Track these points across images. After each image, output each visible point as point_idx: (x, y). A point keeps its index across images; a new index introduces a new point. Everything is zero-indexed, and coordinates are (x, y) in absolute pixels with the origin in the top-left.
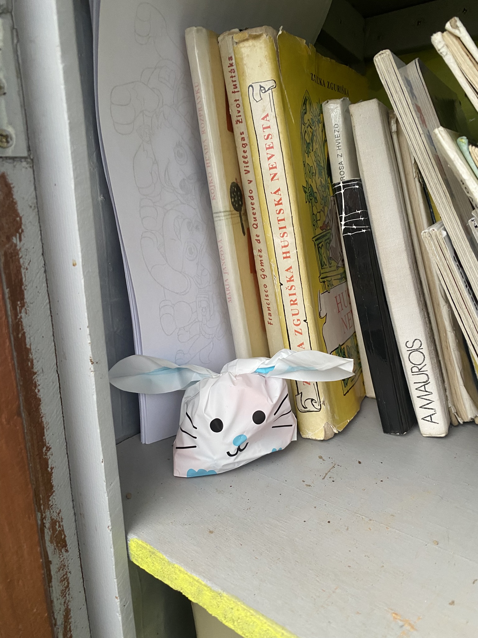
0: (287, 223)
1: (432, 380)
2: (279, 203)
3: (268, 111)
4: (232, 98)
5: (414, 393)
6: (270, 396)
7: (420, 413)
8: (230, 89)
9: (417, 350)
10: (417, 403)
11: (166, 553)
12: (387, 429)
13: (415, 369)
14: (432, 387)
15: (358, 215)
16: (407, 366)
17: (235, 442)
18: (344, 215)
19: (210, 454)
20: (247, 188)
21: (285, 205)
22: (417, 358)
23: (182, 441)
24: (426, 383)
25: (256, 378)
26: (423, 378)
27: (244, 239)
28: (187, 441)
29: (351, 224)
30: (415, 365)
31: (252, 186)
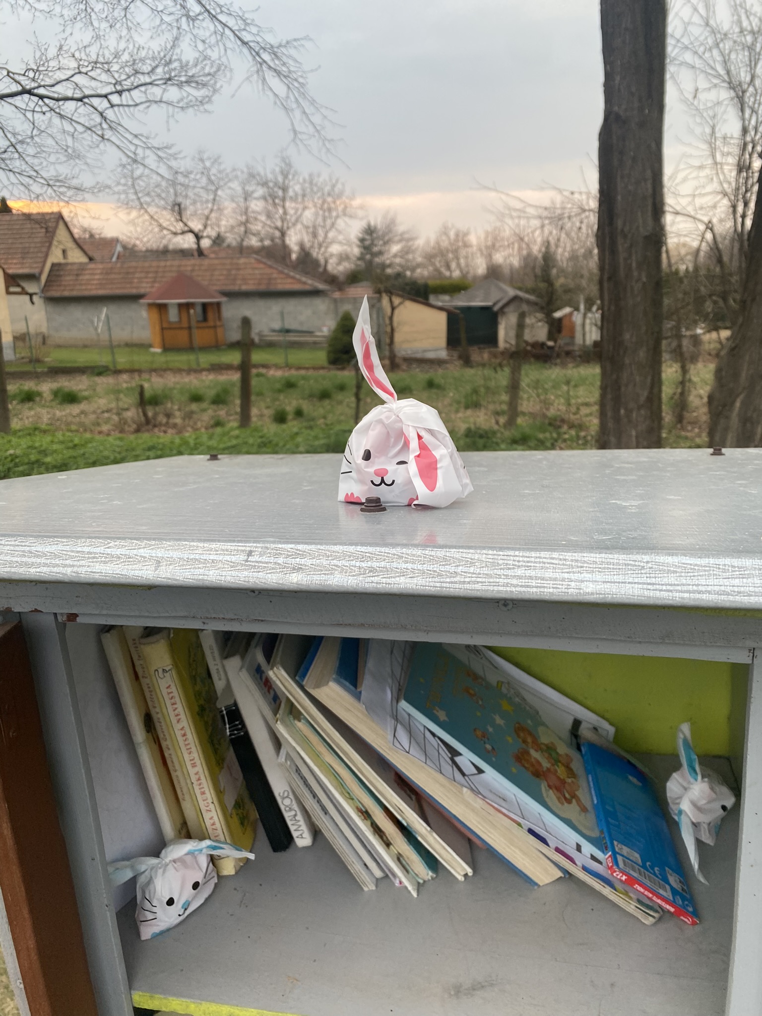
0: (192, 746)
1: (299, 813)
2: (184, 735)
3: (170, 683)
4: (137, 663)
5: (289, 823)
6: (200, 869)
7: (295, 834)
8: (135, 658)
9: (287, 797)
10: (292, 828)
11: (161, 994)
12: (275, 849)
13: (287, 809)
14: (299, 817)
15: (237, 725)
16: (282, 808)
17: (182, 908)
18: (227, 726)
19: (167, 919)
20: (155, 717)
21: (189, 736)
22: (287, 802)
23: (146, 917)
24: (295, 815)
25: (189, 859)
26: (293, 813)
27: (156, 747)
28: (150, 916)
29: (233, 731)
30: (287, 806)
31: (160, 716)
